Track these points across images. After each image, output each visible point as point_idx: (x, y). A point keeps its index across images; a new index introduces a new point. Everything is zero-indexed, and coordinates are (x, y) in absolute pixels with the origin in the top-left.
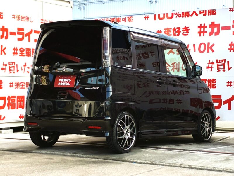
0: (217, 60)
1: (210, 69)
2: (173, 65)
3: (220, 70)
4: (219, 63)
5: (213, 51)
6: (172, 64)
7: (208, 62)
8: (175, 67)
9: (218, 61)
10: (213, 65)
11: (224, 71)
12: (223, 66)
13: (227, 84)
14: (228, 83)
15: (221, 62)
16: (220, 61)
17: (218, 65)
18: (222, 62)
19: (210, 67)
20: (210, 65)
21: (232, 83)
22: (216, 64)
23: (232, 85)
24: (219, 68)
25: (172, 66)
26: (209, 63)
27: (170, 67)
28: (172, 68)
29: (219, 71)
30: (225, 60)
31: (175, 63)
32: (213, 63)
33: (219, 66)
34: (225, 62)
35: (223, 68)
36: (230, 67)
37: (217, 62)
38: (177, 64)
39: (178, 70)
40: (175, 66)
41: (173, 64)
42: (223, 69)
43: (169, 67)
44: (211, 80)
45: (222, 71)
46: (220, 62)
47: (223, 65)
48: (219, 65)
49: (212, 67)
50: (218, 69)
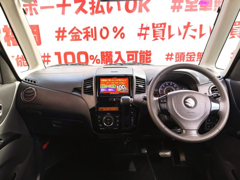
0: (153, 24)
1: (143, 36)
2: (85, 31)
3: (158, 38)
4: (156, 29)
5: (148, 10)
6: (84, 29)
7: (140, 27)
8: (89, 34)
9: (155, 26)
10: (147, 31)
11: (163, 39)
12: (162, 33)
13: (166, 57)
14: (168, 55)
15: (159, 27)
16: (157, 25)
17: (154, 31)
18: (161, 27)
19: (143, 34)
20: (144, 31)
21: (173, 55)
22: (151, 30)
23: (173, 58)
24: (156, 35)
25: (84, 33)
26: (142, 28)
27: (81, 33)
28: (84, 35)
29: (156, 39)
30: (165, 24)
31: (89, 27)
32: (147, 28)
33: (156, 33)
34: (165, 27)
35: (162, 35)
36: (171, 34)
37: (153, 27)
38: (92, 30)
39: (94, 38)
40: (89, 32)
41: (86, 29)
42: (161, 37)
43: (79, 34)
44: (144, 51)
45: (160, 40)
46: (157, 27)
47: (162, 31)
48: (156, 31)
49: (145, 34)
50: (154, 36)
